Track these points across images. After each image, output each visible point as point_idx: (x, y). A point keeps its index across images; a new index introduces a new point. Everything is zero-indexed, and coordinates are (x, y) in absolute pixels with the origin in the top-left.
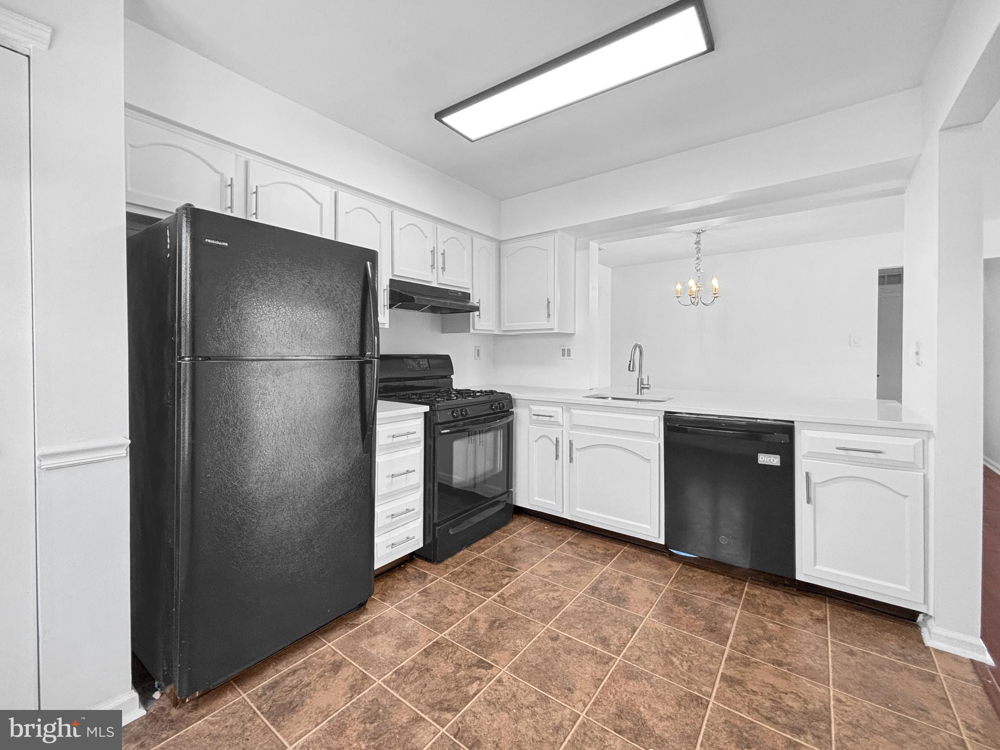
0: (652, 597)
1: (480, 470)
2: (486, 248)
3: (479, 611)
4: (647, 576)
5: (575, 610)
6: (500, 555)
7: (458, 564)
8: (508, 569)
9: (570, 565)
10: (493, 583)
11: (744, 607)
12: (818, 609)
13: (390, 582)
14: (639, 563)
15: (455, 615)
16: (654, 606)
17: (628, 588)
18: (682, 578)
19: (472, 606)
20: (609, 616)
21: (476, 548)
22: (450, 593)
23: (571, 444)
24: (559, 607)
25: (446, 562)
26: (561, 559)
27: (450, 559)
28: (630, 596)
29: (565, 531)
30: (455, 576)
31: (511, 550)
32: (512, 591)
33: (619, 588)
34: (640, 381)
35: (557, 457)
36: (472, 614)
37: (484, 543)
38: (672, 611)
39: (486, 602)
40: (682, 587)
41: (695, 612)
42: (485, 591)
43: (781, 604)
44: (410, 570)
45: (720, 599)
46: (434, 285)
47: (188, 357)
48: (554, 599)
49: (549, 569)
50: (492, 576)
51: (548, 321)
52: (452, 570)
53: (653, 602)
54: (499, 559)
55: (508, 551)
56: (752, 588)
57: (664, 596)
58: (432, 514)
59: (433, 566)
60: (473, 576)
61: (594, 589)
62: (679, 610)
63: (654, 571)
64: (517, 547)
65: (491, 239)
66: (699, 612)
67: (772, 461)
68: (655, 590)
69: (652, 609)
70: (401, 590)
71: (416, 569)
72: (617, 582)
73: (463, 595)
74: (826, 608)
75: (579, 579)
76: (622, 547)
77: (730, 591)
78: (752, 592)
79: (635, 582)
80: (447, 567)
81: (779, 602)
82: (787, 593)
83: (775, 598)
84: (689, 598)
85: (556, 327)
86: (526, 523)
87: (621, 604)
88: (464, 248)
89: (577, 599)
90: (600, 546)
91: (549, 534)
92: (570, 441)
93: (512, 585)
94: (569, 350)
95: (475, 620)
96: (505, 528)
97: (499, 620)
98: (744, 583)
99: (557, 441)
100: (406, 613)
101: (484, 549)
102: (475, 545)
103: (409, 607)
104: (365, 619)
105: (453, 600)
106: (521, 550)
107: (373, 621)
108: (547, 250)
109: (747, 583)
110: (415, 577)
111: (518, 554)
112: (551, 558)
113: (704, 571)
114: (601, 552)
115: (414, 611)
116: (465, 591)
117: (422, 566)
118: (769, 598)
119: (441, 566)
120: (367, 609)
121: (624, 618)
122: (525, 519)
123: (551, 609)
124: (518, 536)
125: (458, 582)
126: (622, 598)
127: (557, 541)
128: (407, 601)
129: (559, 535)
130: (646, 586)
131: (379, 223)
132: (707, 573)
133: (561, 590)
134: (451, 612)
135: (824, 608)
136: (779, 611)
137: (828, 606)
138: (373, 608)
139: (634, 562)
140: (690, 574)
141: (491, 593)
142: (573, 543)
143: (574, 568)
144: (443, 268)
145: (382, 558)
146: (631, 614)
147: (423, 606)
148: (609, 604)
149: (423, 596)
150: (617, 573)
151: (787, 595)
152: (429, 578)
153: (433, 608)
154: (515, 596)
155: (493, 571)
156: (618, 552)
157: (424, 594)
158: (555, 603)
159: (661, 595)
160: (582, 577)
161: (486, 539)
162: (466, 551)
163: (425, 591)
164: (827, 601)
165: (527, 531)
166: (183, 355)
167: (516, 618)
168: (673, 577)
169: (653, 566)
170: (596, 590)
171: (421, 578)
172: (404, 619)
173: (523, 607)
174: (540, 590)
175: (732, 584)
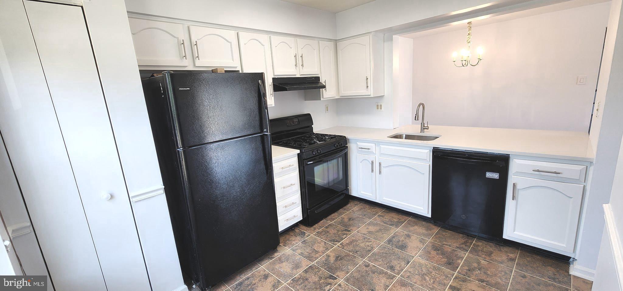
0: (421, 245)
1: (331, 178)
2: (327, 46)
3: (331, 252)
4: (419, 234)
5: (379, 252)
6: (342, 223)
7: (321, 227)
8: (346, 230)
9: (378, 228)
10: (338, 238)
11: (471, 252)
12: (513, 253)
13: (287, 237)
14: (416, 227)
15: (319, 253)
16: (421, 251)
17: (408, 241)
18: (439, 236)
19: (327, 249)
20: (396, 255)
21: (330, 219)
22: (317, 242)
23: (380, 164)
24: (370, 250)
25: (315, 226)
26: (374, 225)
27: (316, 225)
28: (409, 245)
29: (378, 209)
30: (319, 234)
31: (348, 220)
32: (347, 242)
33: (403, 241)
34: (423, 124)
35: (372, 171)
36: (327, 253)
37: (334, 216)
38: (430, 253)
39: (334, 247)
40: (438, 241)
41: (443, 254)
42: (334, 241)
43: (492, 250)
44: (297, 231)
45: (458, 248)
46: (298, 76)
47: (182, 148)
48: (368, 246)
49: (367, 231)
50: (338, 234)
51: (367, 90)
52: (317, 230)
53: (421, 248)
54: (341, 225)
55: (346, 220)
56: (478, 241)
57: (427, 246)
58: (305, 203)
59: (308, 228)
60: (328, 234)
61: (390, 241)
62: (434, 253)
63: (424, 231)
64: (351, 218)
65: (330, 40)
66: (445, 254)
67: (494, 176)
68: (422, 241)
69: (419, 252)
70: (293, 241)
71: (300, 230)
72: (403, 238)
73: (323, 244)
74: (518, 252)
75: (382, 236)
76: (408, 218)
77: (465, 243)
78: (477, 244)
79: (412, 237)
80: (315, 229)
81: (491, 249)
82: (497, 244)
83: (490, 247)
84: (441, 247)
85: (372, 94)
86: (357, 204)
87: (403, 249)
88: (314, 50)
89: (380, 246)
90: (395, 217)
91: (368, 211)
92: (380, 163)
93: (348, 238)
94: (381, 105)
95: (328, 256)
96: (345, 207)
97: (341, 256)
98: (474, 239)
99: (372, 162)
100: (295, 252)
101: (334, 219)
102: (329, 217)
103: (297, 249)
104: (277, 255)
105: (318, 246)
106: (353, 220)
107: (281, 256)
108: (365, 45)
109: (475, 239)
110: (300, 235)
111: (351, 222)
112: (369, 224)
113: (452, 232)
114: (396, 221)
115: (299, 251)
116: (324, 242)
117: (303, 228)
118: (486, 247)
119: (312, 228)
120: (278, 250)
121: (404, 256)
122: (356, 202)
123: (366, 251)
124: (352, 212)
125: (320, 237)
126: (404, 246)
127: (372, 215)
128: (296, 246)
129: (374, 211)
130: (418, 240)
131: (263, 45)
132: (454, 233)
133: (372, 241)
134: (317, 252)
135: (517, 253)
136: (490, 254)
137: (519, 252)
138: (280, 250)
139: (413, 226)
140: (444, 233)
141: (337, 243)
142: (381, 216)
143: (380, 230)
144: (302, 65)
145: (283, 225)
146: (408, 255)
147: (304, 249)
148: (397, 249)
149: (303, 244)
150: (403, 232)
151: (497, 245)
152: (306, 235)
153: (308, 250)
154: (348, 244)
155: (338, 231)
156: (405, 221)
157: (304, 243)
158: (369, 248)
159: (425, 245)
160: (384, 235)
161: (335, 214)
162: (324, 220)
163: (304, 241)
164: (520, 249)
165: (357, 209)
166: (179, 147)
167: (349, 255)
168: (434, 235)
169: (424, 229)
170: (391, 241)
171: (302, 235)
172: (294, 255)
173: (353, 250)
174: (362, 241)
175: (467, 239)
